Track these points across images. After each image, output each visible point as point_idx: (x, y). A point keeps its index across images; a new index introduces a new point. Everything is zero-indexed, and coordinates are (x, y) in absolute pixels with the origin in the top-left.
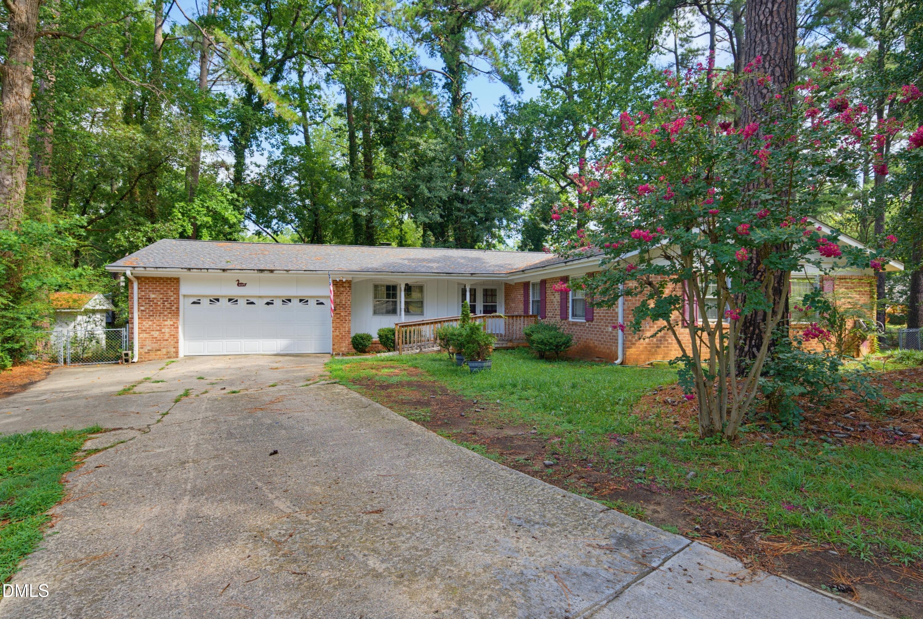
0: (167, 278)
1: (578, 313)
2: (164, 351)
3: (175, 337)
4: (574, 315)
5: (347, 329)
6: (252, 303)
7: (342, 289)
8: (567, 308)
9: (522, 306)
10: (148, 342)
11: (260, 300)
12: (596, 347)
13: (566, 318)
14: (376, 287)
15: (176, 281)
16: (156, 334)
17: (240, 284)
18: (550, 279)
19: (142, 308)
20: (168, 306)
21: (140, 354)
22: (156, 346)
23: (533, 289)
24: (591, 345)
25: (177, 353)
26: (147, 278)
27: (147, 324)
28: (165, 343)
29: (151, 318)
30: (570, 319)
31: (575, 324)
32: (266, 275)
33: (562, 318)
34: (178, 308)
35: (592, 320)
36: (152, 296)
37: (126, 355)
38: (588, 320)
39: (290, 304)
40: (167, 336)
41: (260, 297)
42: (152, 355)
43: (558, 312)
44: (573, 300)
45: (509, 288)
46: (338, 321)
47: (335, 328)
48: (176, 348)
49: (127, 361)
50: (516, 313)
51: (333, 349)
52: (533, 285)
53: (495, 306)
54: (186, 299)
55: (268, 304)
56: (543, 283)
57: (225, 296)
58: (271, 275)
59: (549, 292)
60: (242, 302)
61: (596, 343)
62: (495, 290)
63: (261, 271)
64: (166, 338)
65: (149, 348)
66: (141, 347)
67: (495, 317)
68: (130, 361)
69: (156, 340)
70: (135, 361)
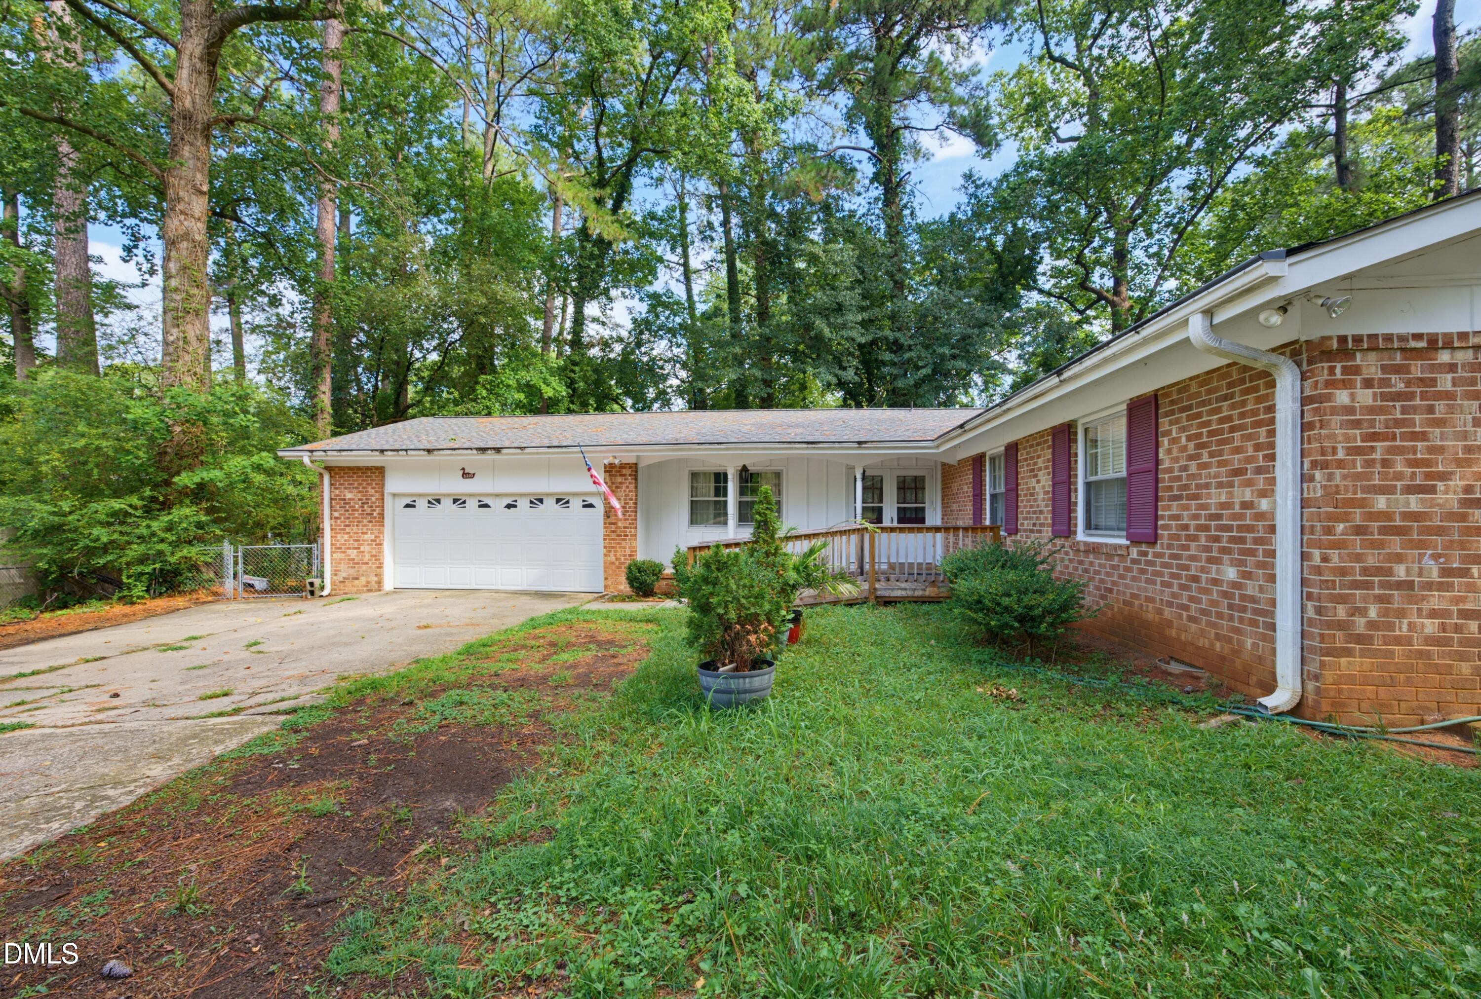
0: (368, 468)
1: (1102, 522)
2: (363, 580)
3: (378, 560)
4: (1088, 526)
5: (628, 552)
6: (486, 506)
7: (619, 479)
8: (1070, 507)
9: (969, 508)
10: (343, 567)
11: (498, 500)
12: (1169, 624)
13: (1069, 533)
14: (694, 476)
15: (379, 472)
16: (353, 553)
17: (466, 475)
18: (1027, 439)
19: (336, 514)
20: (368, 510)
21: (333, 583)
22: (352, 572)
23: (993, 469)
24: (1150, 616)
25: (379, 583)
26: (341, 469)
27: (342, 538)
28: (364, 567)
29: (348, 529)
30: (1081, 536)
31: (1094, 549)
32: (490, 456)
33: (1056, 534)
34: (382, 515)
35: (1153, 540)
36: (349, 496)
37: (312, 584)
38: (1135, 541)
39: (541, 507)
40: (367, 558)
41: (497, 495)
42: (349, 585)
43: (1047, 517)
44: (1088, 485)
45: (949, 473)
46: (613, 536)
47: (608, 549)
48: (379, 576)
49: (312, 593)
50: (960, 523)
51: (606, 587)
52: (993, 459)
53: (923, 509)
54: (397, 500)
55: (509, 506)
56: (1012, 449)
57: (448, 495)
58: (497, 457)
59: (1023, 470)
60: (472, 504)
61: (1168, 613)
62: (922, 479)
63: (483, 450)
64: (366, 560)
65: (344, 575)
66: (335, 573)
67: (920, 530)
68: (317, 593)
69: (353, 563)
70: (325, 593)
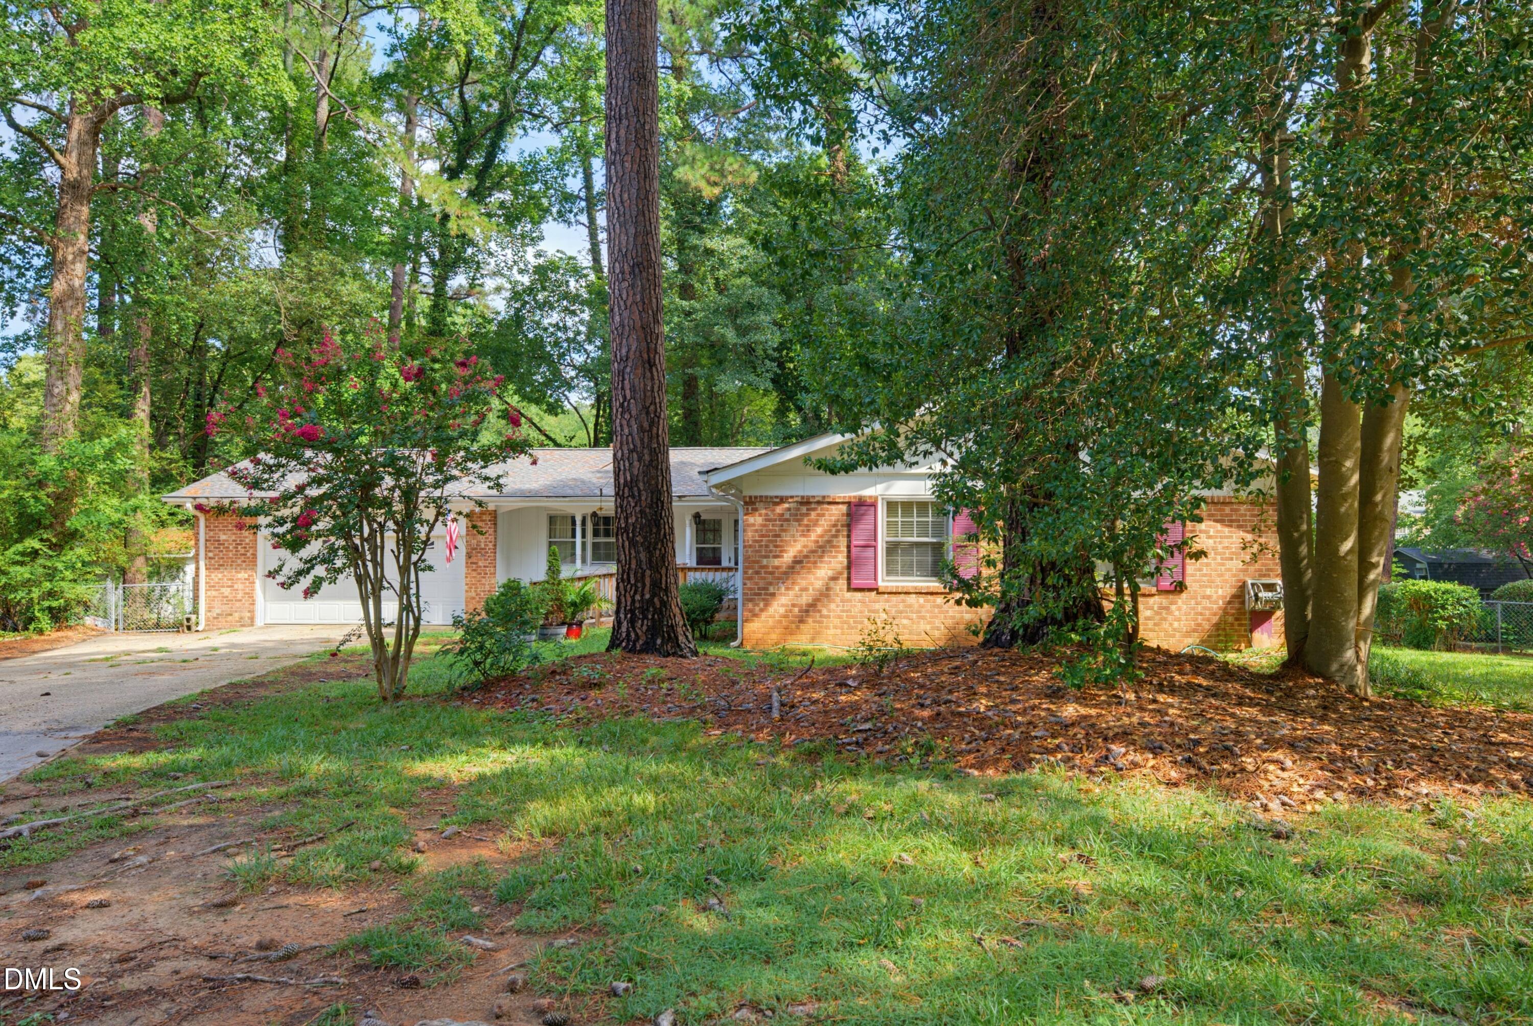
2: (236, 615)
3: (251, 597)
5: (487, 588)
7: (480, 524)
10: (217, 604)
14: (552, 519)
16: (226, 591)
19: (211, 554)
20: (243, 551)
21: (207, 619)
22: (227, 608)
25: (252, 618)
27: (217, 576)
28: (238, 604)
29: (222, 569)
34: (254, 555)
36: (223, 537)
37: (189, 620)
40: (241, 594)
42: (222, 622)
46: (475, 575)
47: (470, 585)
48: (252, 611)
49: (189, 628)
64: (239, 596)
65: (218, 611)
66: (209, 610)
67: (716, 570)
68: (194, 628)
69: (226, 600)
70: (200, 628)
